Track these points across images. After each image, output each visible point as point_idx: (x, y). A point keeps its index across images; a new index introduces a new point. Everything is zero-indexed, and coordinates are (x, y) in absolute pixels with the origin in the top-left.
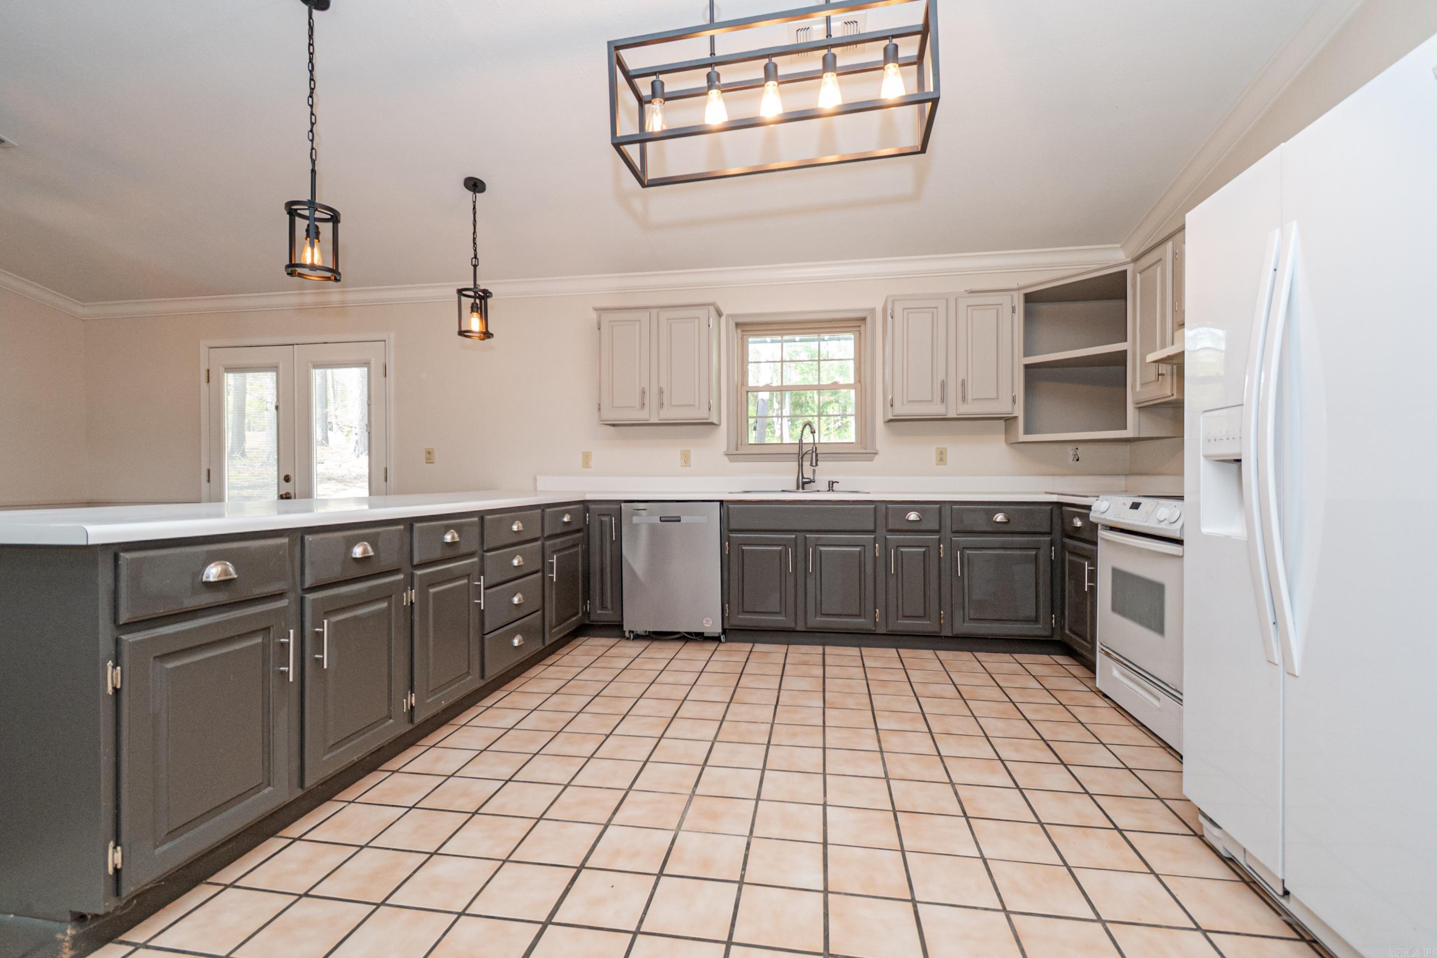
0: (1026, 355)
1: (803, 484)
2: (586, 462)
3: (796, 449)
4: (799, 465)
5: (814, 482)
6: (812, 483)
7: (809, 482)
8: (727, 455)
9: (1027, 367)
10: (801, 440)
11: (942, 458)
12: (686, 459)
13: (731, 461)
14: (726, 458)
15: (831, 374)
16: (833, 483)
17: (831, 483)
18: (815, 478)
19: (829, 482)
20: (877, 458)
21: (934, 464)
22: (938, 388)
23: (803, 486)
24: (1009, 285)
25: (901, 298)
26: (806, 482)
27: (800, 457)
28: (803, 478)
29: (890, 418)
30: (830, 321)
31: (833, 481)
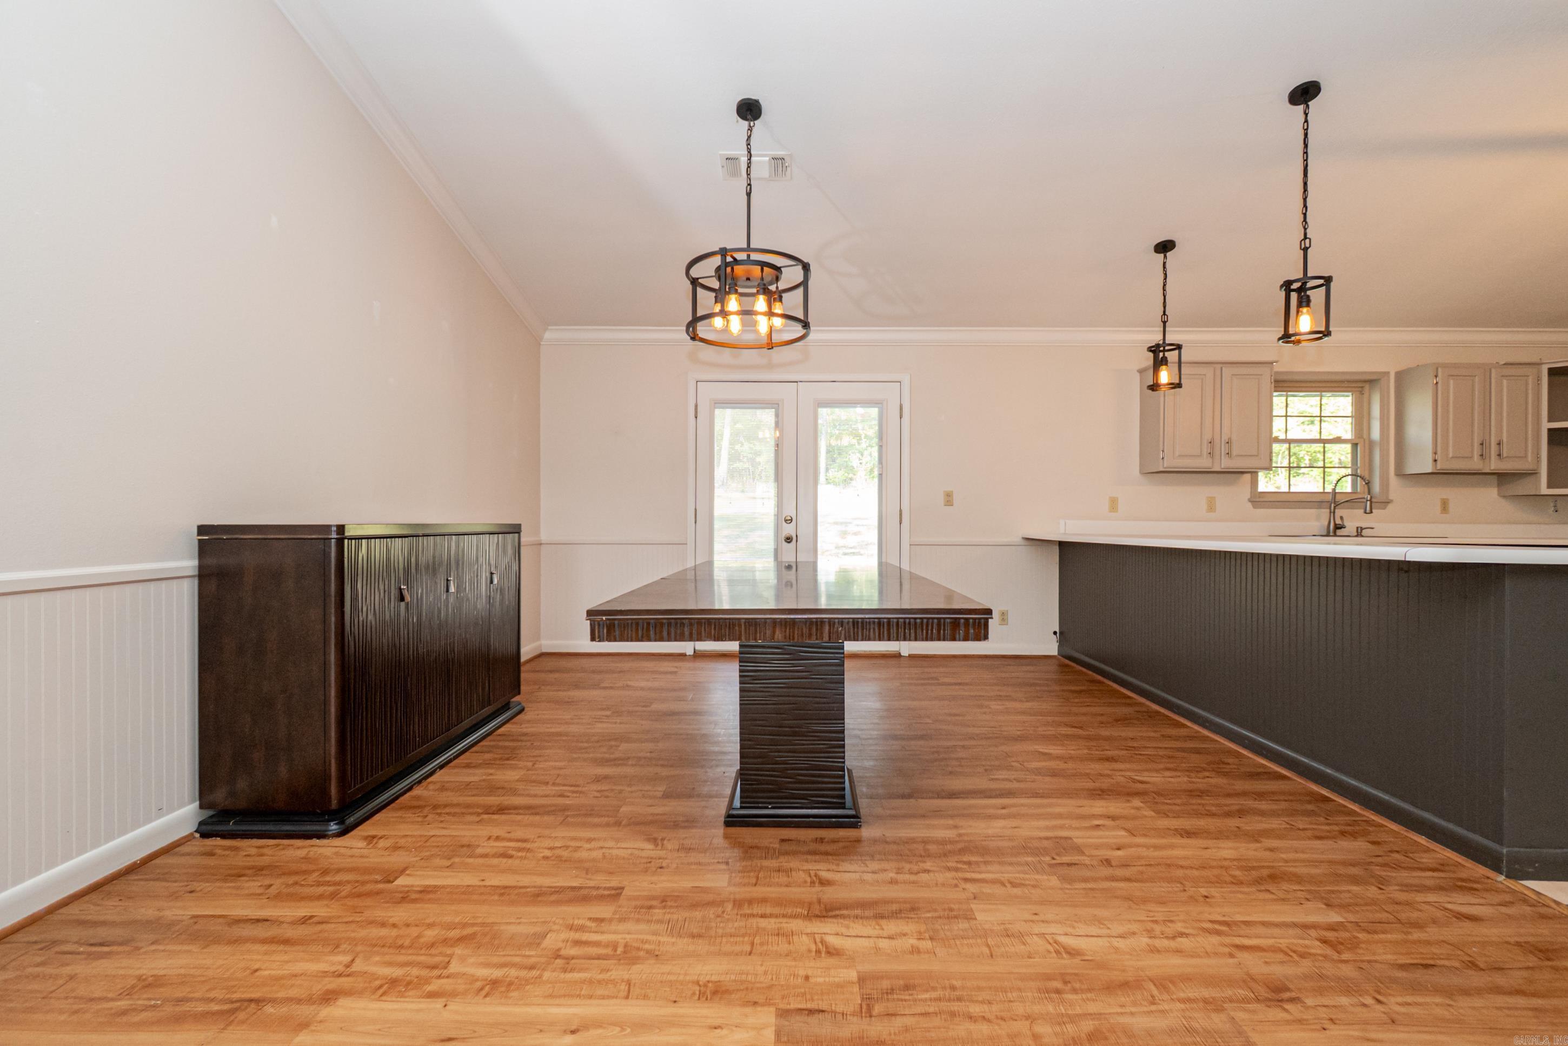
0: (1550, 421)
1: (1335, 529)
2: (1114, 504)
3: (1330, 497)
4: (1330, 512)
5: (1344, 528)
7: (1340, 528)
8: (1248, 502)
9: (1550, 430)
10: (1334, 490)
11: (1445, 507)
12: (1211, 505)
13: (1254, 507)
14: (1250, 504)
15: (1331, 429)
16: (1362, 529)
17: (1359, 529)
18: (1345, 524)
19: (1357, 528)
20: (1390, 506)
21: (1442, 513)
22: (1476, 445)
23: (1335, 532)
24: (1535, 359)
25: (1445, 366)
26: (1338, 527)
27: (1333, 505)
28: (1335, 524)
29: (1430, 471)
30: (1342, 382)
31: (1364, 527)
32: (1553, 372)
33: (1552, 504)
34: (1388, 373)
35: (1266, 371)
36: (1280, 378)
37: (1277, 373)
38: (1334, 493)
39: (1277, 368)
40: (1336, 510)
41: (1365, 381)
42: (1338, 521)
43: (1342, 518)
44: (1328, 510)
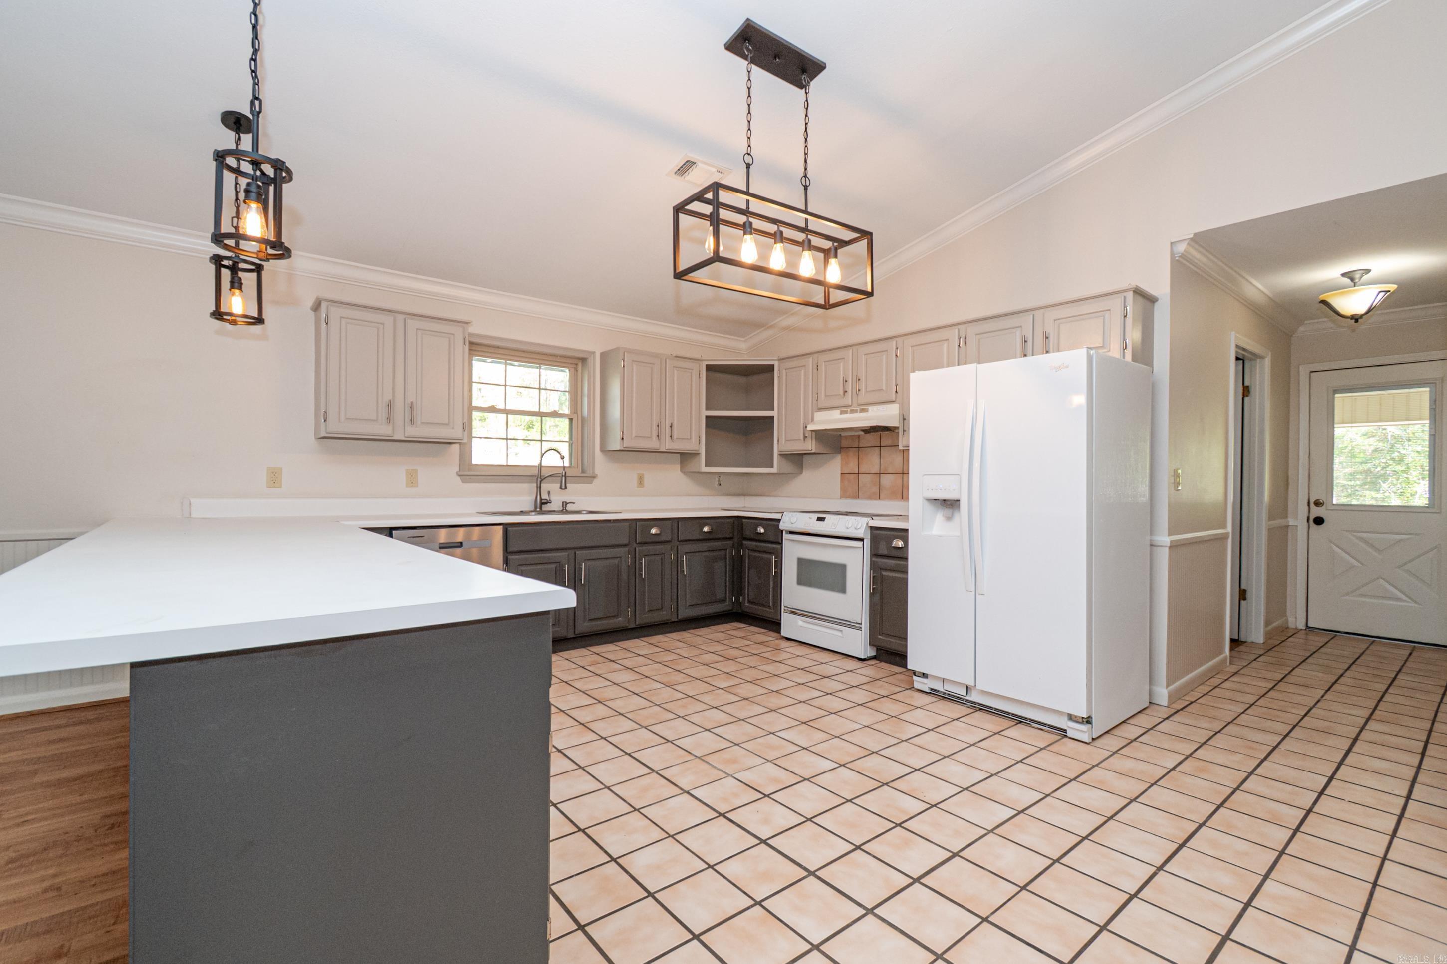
0: (707, 409)
1: (541, 505)
2: (275, 477)
3: (534, 470)
4: (537, 487)
5: (550, 503)
6: (548, 504)
7: (546, 503)
8: (459, 475)
9: (707, 417)
10: (541, 464)
11: (641, 481)
12: (412, 480)
13: (463, 481)
14: (458, 478)
15: (550, 403)
16: (567, 503)
17: (565, 504)
18: (551, 499)
19: (563, 502)
20: (595, 481)
21: (638, 487)
22: (655, 427)
23: (541, 508)
24: (698, 356)
25: (630, 351)
26: (544, 503)
27: (539, 480)
28: (541, 499)
29: (618, 449)
30: (556, 356)
31: (568, 502)
32: (709, 368)
33: (717, 479)
34: (594, 353)
35: (457, 331)
36: (474, 340)
37: (470, 335)
38: (540, 467)
39: (471, 329)
40: (542, 485)
41: (579, 358)
42: (545, 496)
43: (549, 492)
44: (535, 485)
